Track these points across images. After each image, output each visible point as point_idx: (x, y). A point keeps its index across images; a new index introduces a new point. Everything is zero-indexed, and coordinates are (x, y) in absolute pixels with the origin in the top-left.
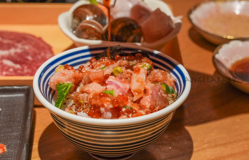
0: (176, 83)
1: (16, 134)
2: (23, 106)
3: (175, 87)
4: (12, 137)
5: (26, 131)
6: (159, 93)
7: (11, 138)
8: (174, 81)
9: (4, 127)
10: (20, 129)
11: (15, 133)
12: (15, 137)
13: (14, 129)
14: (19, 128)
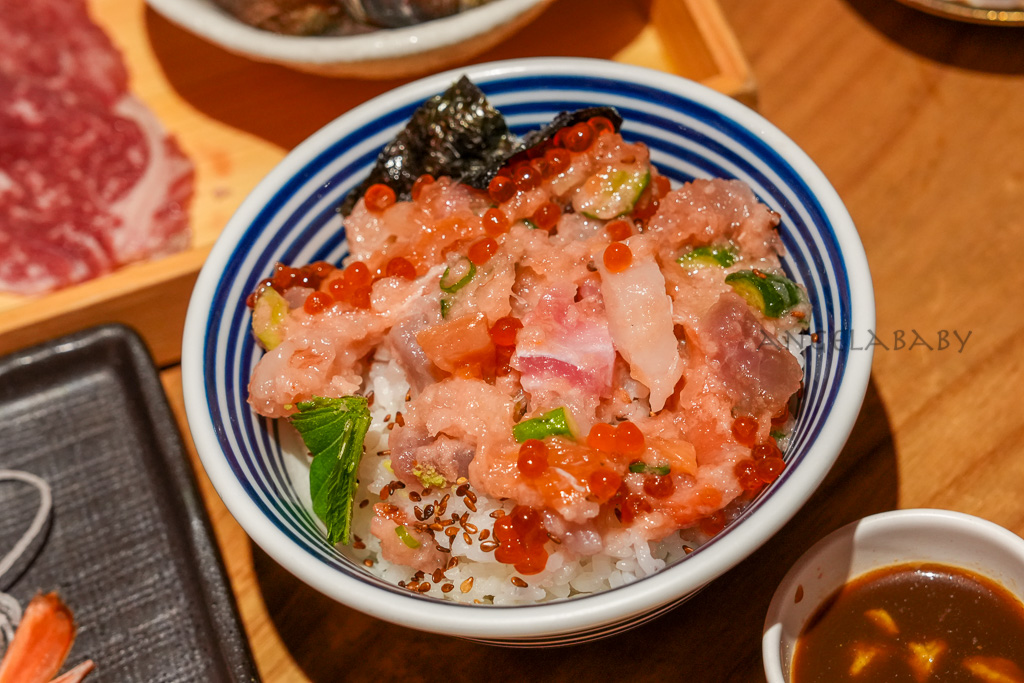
0: (780, 229)
1: (173, 618)
2: (132, 437)
3: (783, 249)
4: (162, 635)
5: (215, 603)
6: (750, 345)
7: (161, 644)
8: (772, 223)
9: (102, 584)
10: (174, 581)
11: (163, 610)
12: (174, 638)
13: (148, 587)
14: (166, 574)
